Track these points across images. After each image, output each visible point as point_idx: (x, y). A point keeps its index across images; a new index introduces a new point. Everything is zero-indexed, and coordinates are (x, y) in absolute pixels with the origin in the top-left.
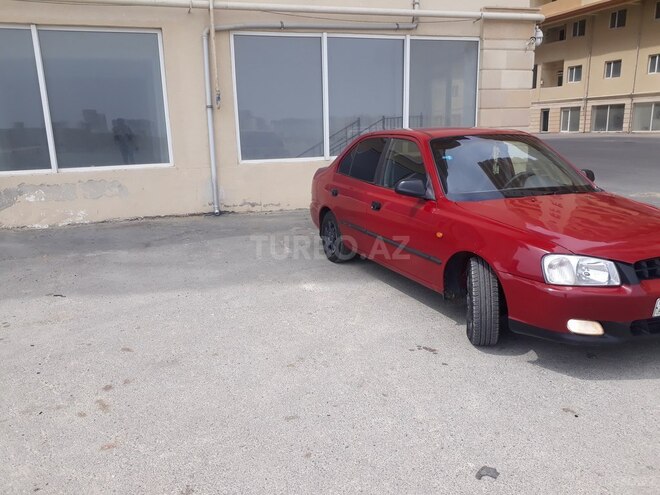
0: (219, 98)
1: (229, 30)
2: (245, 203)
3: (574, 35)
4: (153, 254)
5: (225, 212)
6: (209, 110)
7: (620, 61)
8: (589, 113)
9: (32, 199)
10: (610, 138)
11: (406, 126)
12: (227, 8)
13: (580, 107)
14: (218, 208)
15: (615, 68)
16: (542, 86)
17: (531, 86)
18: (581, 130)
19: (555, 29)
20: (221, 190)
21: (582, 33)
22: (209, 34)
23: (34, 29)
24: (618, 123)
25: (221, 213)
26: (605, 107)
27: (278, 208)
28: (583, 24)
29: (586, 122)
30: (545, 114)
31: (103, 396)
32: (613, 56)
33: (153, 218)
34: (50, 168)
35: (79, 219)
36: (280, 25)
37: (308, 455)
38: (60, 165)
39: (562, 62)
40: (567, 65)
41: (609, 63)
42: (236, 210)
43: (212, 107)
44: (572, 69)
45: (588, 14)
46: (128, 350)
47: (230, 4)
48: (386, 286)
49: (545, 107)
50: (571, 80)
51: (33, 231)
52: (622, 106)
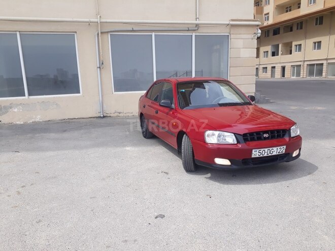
0: (103, 64)
1: (108, 32)
2: (116, 112)
3: (297, 29)
4: (66, 135)
5: (106, 116)
6: (99, 69)
7: (321, 42)
8: (305, 68)
9: (16, 110)
10: (317, 80)
11: (194, 75)
12: (106, 22)
13: (300, 65)
14: (103, 114)
15: (318, 45)
16: (282, 54)
17: (256, 56)
18: (301, 77)
19: (288, 27)
20: (105, 106)
21: (301, 28)
22: (98, 34)
23: (18, 33)
24: (320, 73)
25: (104, 117)
26: (314, 65)
27: (132, 115)
28: (302, 23)
29: (304, 72)
30: (283, 68)
31: (20, 190)
32: (317, 39)
33: (72, 119)
34: (25, 96)
35: (37, 120)
36: (131, 29)
37: (93, 210)
38: (30, 95)
39: (292, 42)
40: (294, 44)
41: (315, 43)
42: (112, 115)
43: (100, 67)
44: (296, 46)
45: (303, 18)
46: (38, 173)
47: (108, 20)
48: (163, 147)
49: (283, 65)
50: (296, 51)
51: (16, 125)
52: (322, 64)
